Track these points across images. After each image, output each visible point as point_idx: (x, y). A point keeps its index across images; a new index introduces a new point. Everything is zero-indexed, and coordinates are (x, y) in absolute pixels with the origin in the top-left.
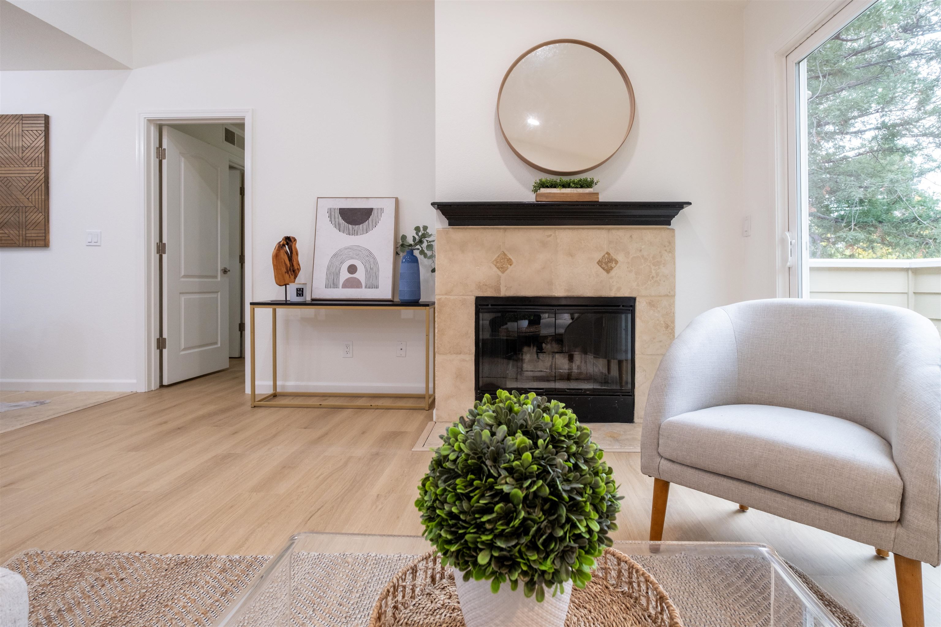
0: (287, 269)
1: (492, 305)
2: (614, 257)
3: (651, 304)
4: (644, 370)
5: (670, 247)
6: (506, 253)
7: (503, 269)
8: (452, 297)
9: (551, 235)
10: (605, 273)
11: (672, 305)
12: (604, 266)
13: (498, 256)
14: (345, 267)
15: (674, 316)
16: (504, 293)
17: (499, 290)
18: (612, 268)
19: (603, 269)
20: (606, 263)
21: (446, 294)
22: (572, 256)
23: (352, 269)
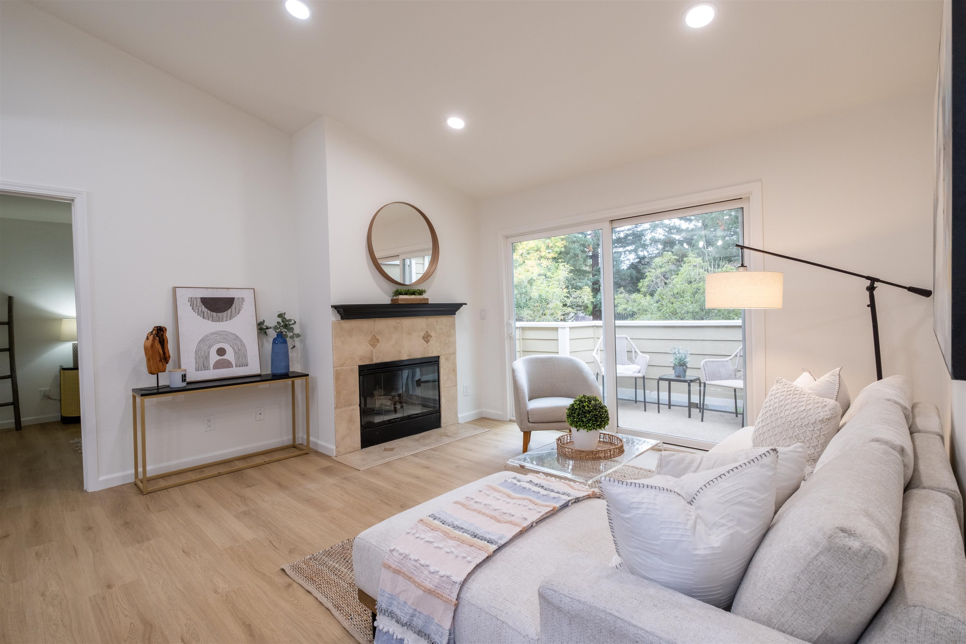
0: (160, 357)
1: (367, 370)
2: (430, 334)
3: (447, 359)
4: (445, 397)
5: (453, 326)
6: (376, 335)
7: (374, 346)
8: (344, 368)
9: (399, 323)
10: (426, 343)
11: (455, 358)
12: (425, 339)
13: (372, 338)
14: (214, 350)
15: (456, 364)
16: (376, 361)
17: (372, 360)
18: (429, 340)
19: (425, 341)
20: (426, 338)
21: (341, 366)
22: (410, 335)
23: (221, 352)
